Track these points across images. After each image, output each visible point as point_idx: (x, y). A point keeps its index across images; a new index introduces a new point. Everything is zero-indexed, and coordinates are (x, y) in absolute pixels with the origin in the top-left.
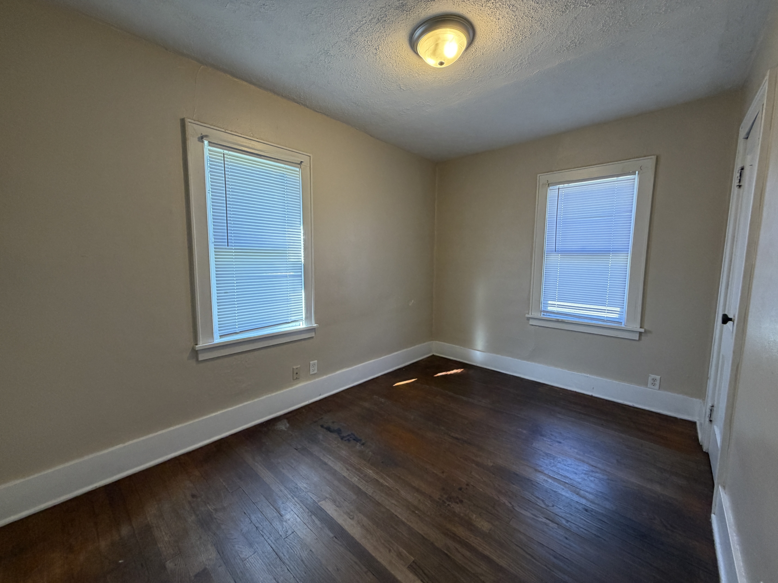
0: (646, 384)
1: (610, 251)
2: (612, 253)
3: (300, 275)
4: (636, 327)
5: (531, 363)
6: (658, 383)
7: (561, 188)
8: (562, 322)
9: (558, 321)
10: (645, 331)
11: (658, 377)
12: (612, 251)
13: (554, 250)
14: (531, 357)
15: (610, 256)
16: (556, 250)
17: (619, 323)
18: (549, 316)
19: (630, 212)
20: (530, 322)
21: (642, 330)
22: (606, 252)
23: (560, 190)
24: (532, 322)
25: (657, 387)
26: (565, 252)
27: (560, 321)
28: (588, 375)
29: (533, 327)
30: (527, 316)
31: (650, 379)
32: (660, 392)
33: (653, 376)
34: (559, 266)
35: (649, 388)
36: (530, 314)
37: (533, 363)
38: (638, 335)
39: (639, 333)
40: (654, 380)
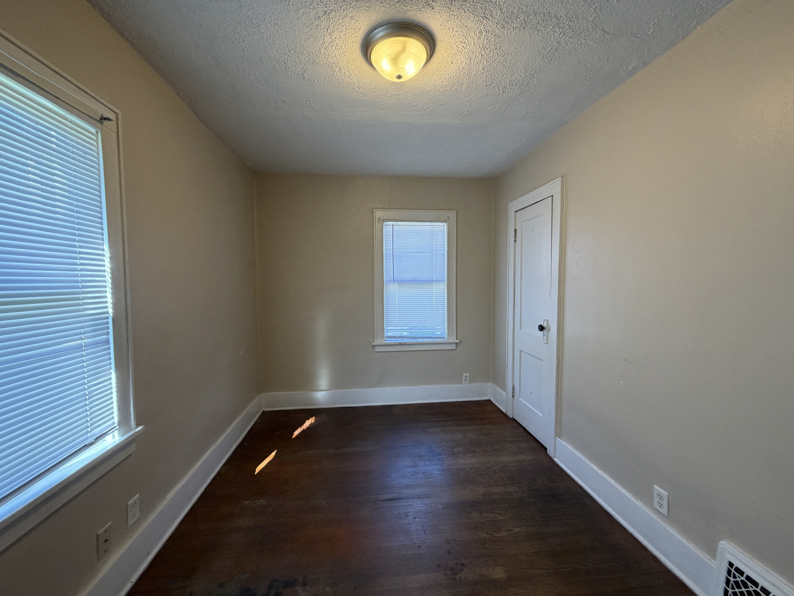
0: (461, 382)
1: (433, 281)
2: (435, 283)
3: (107, 340)
4: (453, 339)
5: (379, 389)
6: (468, 379)
7: (394, 225)
8: (405, 344)
9: (400, 344)
10: (461, 341)
11: (468, 374)
12: (435, 281)
13: (393, 280)
14: (379, 383)
15: (433, 285)
16: (394, 280)
17: (442, 338)
18: (390, 340)
19: (443, 251)
20: (376, 349)
21: (458, 341)
22: (430, 281)
23: (394, 226)
24: (377, 349)
25: (468, 382)
26: (401, 282)
27: (402, 343)
28: (425, 386)
29: (378, 353)
30: (373, 344)
31: (464, 376)
32: (470, 385)
33: (465, 374)
34: (397, 294)
35: (464, 384)
36: (375, 341)
37: (381, 388)
38: (455, 345)
39: (455, 344)
40: (466, 377)
